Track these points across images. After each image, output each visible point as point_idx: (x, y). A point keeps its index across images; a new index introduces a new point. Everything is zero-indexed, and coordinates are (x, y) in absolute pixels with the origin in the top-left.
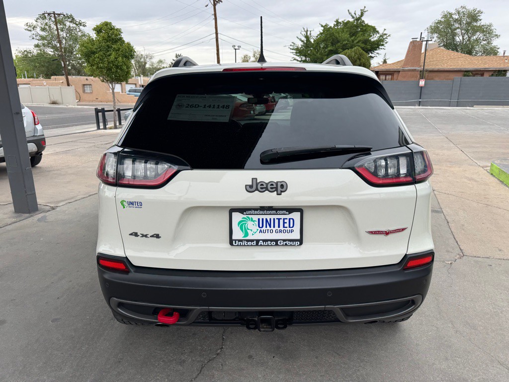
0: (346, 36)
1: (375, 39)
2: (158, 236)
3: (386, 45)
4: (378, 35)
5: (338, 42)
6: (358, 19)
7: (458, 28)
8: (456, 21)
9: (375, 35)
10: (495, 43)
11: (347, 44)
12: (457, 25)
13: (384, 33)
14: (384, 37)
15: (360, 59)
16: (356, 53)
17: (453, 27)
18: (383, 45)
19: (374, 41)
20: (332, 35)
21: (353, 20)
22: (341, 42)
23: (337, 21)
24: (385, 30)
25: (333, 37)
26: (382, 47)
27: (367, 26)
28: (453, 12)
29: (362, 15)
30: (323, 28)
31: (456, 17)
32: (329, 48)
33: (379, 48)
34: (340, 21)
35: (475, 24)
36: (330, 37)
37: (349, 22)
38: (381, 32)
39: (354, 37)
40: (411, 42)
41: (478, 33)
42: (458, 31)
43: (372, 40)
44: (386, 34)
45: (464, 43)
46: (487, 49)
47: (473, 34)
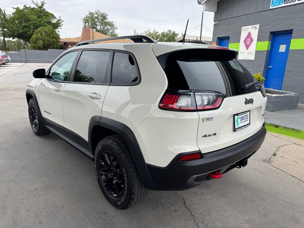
0: (35, 17)
1: (55, 22)
2: (215, 134)
3: (62, 26)
4: (56, 20)
5: (29, 21)
6: (40, 7)
7: (98, 22)
8: (96, 18)
9: (54, 19)
10: (116, 32)
11: (36, 23)
12: (96, 20)
13: (60, 19)
14: (60, 22)
15: (52, 34)
16: (49, 30)
17: (95, 21)
18: (60, 26)
19: (54, 23)
20: (24, 15)
21: (37, 7)
22: (32, 21)
23: (25, 6)
24: (60, 17)
25: (25, 17)
26: (60, 27)
27: (47, 12)
28: (94, 13)
29: (43, 5)
30: (16, 10)
31: (96, 15)
32: (23, 24)
33: (58, 28)
34: (27, 6)
35: (105, 21)
36: (23, 16)
37: (34, 8)
38: (58, 18)
39: (41, 19)
40: (84, 27)
41: (107, 26)
42: (98, 23)
43: (53, 22)
44: (61, 20)
45: (102, 30)
46: (113, 35)
47: (106, 26)
